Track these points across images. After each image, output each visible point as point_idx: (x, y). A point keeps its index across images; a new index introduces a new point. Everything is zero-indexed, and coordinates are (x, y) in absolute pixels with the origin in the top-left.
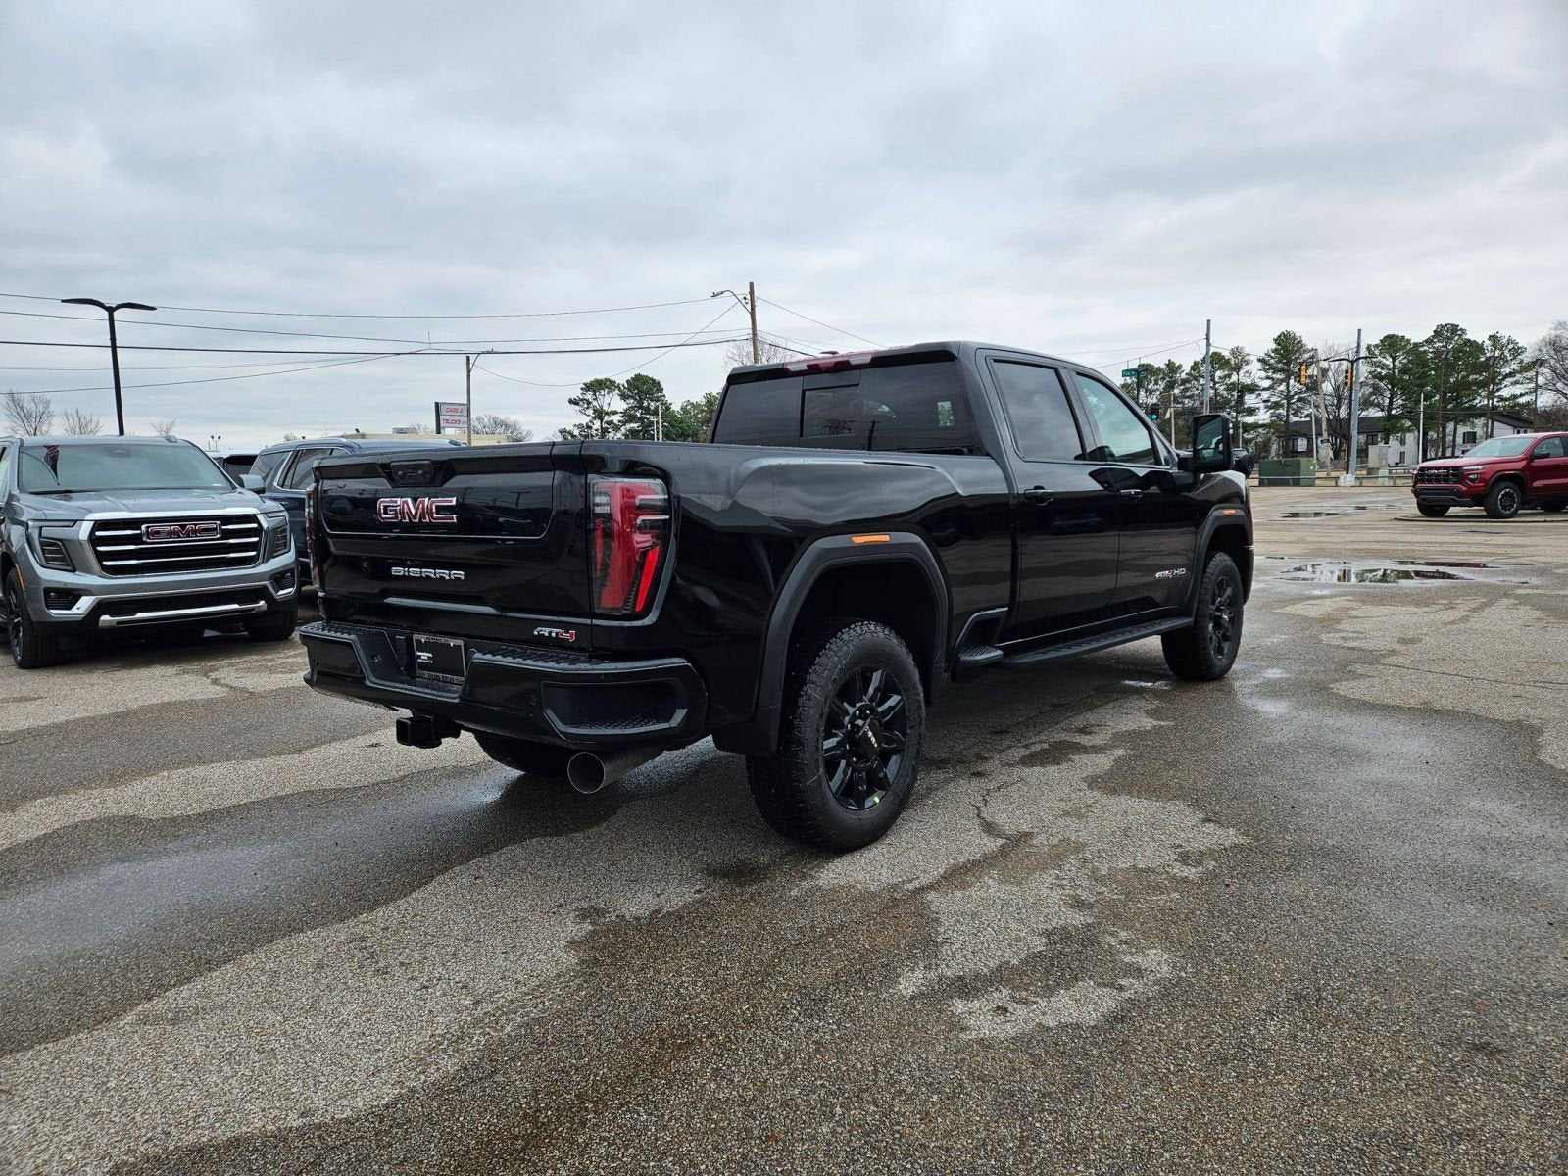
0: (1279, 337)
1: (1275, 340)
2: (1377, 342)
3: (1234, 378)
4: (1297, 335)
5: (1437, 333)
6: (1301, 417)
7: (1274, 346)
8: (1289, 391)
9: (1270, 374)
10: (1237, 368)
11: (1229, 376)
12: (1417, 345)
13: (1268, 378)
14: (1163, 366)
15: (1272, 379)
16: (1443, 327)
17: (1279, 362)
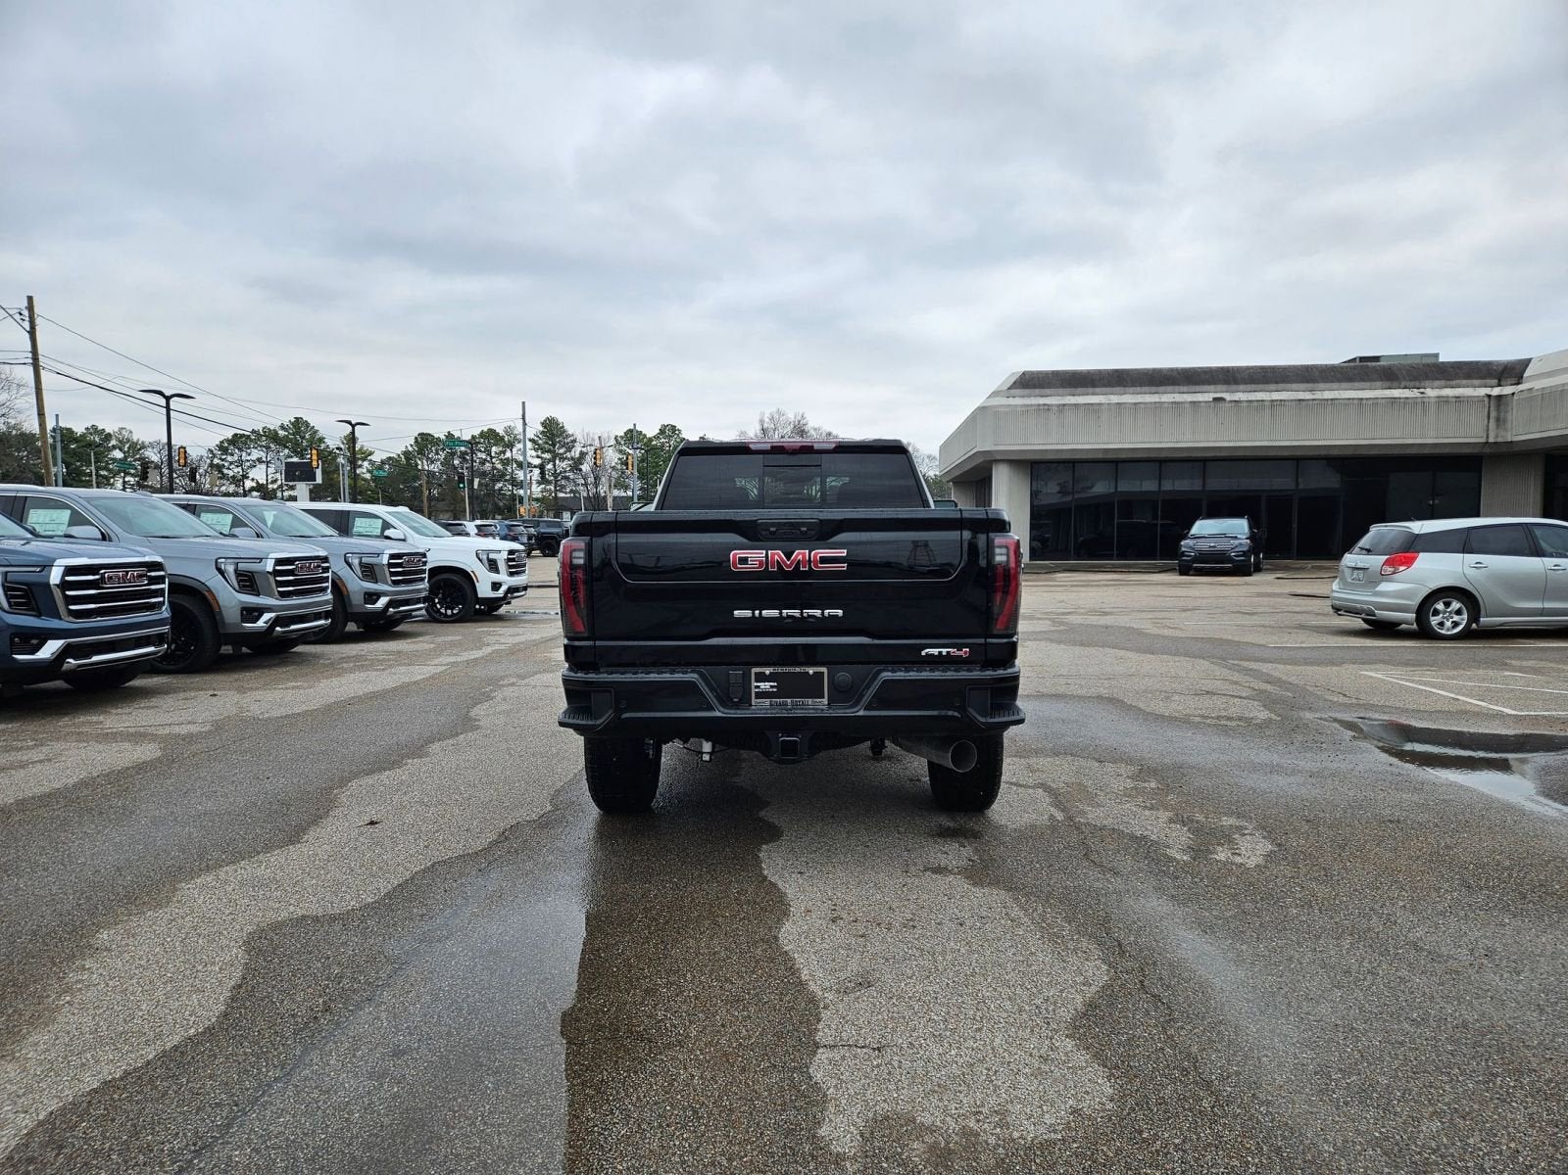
0: (545, 421)
1: (542, 424)
2: (623, 434)
3: (508, 454)
4: (560, 421)
5: (662, 431)
6: (566, 493)
7: (541, 429)
8: (556, 470)
9: (539, 453)
10: (511, 445)
11: (504, 452)
12: (650, 440)
13: (538, 457)
14: (443, 437)
15: (542, 458)
16: (666, 426)
17: (546, 443)
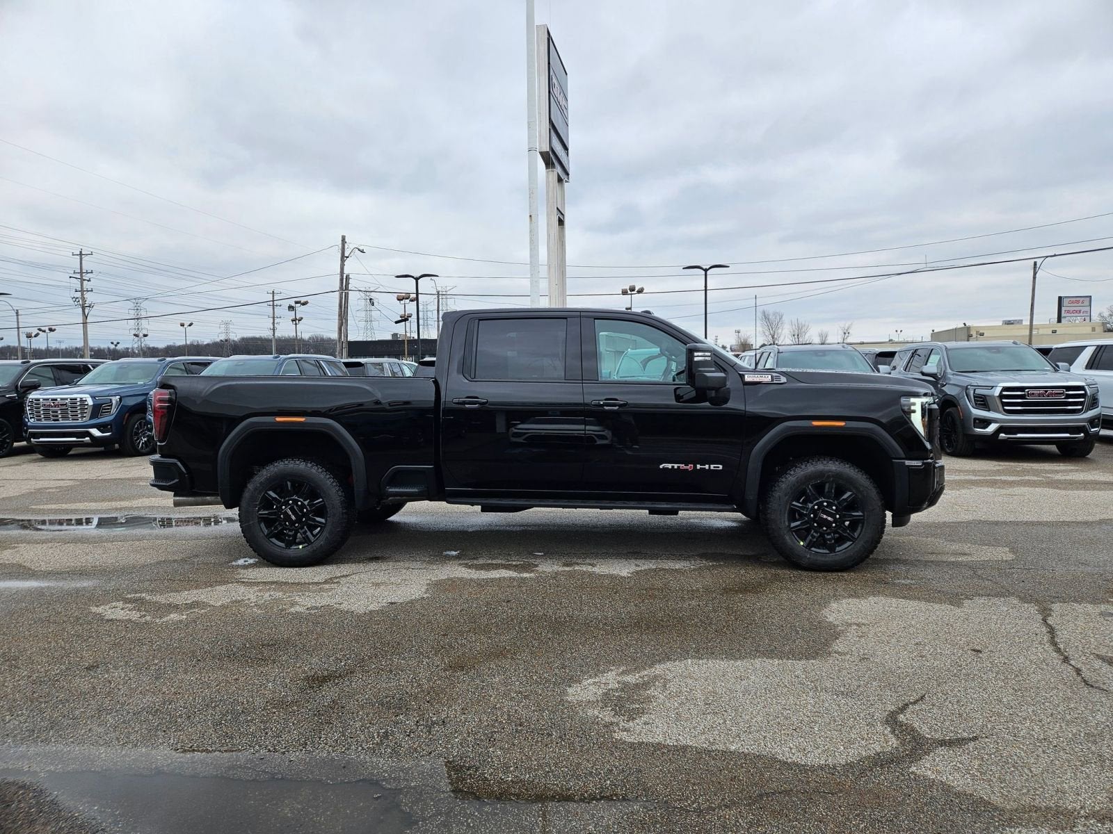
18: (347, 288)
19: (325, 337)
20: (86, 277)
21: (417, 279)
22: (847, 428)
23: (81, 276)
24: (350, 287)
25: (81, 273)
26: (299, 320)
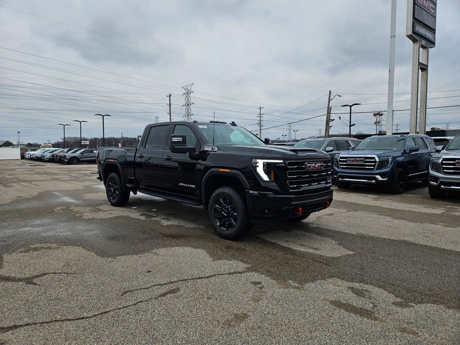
18: (330, 113)
19: (363, 133)
20: (262, 116)
21: (351, 106)
22: (230, 173)
23: (260, 116)
24: (331, 112)
25: (260, 115)
26: (330, 127)
